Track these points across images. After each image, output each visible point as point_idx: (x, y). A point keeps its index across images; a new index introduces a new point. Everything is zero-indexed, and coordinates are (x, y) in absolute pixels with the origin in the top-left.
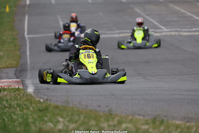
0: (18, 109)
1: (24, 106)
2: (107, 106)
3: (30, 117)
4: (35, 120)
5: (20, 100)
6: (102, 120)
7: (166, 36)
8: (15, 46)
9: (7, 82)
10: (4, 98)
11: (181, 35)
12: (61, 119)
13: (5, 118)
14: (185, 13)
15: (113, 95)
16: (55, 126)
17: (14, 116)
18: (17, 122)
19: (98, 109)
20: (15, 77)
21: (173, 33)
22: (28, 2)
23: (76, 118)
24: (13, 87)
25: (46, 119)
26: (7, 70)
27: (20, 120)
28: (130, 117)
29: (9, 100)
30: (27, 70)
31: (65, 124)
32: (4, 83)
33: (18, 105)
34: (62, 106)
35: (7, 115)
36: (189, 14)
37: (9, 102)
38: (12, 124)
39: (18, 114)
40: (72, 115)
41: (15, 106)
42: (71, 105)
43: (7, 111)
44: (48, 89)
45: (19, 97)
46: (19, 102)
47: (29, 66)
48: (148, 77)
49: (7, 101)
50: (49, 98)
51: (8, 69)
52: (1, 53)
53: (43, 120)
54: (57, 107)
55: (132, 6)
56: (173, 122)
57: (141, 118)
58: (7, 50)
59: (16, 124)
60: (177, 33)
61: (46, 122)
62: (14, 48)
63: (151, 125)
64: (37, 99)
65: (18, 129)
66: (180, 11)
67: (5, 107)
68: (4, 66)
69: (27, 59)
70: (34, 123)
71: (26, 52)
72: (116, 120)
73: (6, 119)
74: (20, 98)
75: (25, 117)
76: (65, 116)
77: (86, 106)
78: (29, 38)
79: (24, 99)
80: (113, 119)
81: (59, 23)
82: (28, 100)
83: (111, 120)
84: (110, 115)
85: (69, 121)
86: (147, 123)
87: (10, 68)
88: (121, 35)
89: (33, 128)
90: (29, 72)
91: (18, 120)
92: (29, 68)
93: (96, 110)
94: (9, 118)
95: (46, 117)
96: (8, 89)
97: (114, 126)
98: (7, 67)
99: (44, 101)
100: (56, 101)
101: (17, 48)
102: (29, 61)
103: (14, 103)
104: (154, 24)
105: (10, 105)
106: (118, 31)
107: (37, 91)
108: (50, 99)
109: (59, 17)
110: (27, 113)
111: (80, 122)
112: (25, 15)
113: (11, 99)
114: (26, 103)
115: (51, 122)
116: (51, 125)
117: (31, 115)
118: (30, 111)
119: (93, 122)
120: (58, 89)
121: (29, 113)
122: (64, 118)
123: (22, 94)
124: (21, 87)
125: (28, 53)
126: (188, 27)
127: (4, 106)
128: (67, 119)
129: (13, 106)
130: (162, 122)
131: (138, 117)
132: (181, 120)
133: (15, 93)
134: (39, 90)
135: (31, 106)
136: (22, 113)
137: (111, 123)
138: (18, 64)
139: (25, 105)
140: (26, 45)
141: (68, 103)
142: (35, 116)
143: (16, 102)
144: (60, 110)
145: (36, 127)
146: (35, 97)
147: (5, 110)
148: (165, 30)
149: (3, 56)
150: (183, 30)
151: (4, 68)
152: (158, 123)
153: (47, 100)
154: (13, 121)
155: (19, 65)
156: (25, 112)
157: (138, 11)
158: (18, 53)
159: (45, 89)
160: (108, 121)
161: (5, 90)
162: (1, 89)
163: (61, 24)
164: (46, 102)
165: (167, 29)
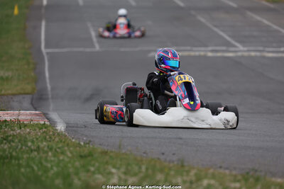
0: (50, 154)
1: (58, 150)
2: (174, 154)
3: (70, 165)
4: (77, 170)
5: (50, 141)
6: (172, 173)
7: (243, 56)
8: (28, 63)
9: (23, 115)
10: (27, 136)
11: (264, 57)
12: (114, 170)
14: (268, 26)
15: (181, 138)
17: (44, 163)
18: (52, 172)
19: (162, 157)
20: (33, 108)
21: (253, 54)
22: (45, 2)
23: (136, 169)
24: (36, 122)
25: (92, 169)
27: (55, 169)
28: (211, 171)
29: (35, 140)
30: (47, 98)
31: (120, 179)
33: (50, 148)
34: (112, 152)
35: (36, 161)
36: (275, 27)
39: (51, 161)
40: (128, 164)
41: (46, 149)
42: (124, 151)
43: (36, 157)
44: (85, 127)
46: (50, 143)
47: (50, 93)
49: (33, 142)
51: (24, 96)
53: (88, 171)
54: (105, 153)
55: (193, 12)
56: (273, 179)
57: (227, 172)
58: (17, 70)
59: (50, 175)
60: (258, 54)
61: (94, 173)
62: (26, 67)
63: (243, 182)
64: (73, 140)
67: (32, 150)
69: (46, 83)
70: (77, 174)
71: (44, 73)
72: (193, 173)
73: (36, 168)
74: (50, 138)
75: (61, 165)
76: (118, 166)
77: (144, 153)
78: (48, 53)
79: (57, 139)
80: (188, 172)
81: (90, 34)
82: (61, 141)
83: (185, 173)
84: (182, 167)
85: (125, 173)
86: (236, 181)
89: (76, 182)
90: (50, 101)
91: (52, 168)
92: (50, 96)
93: (159, 159)
94: (40, 165)
95: (93, 166)
96: (31, 125)
97: (191, 183)
98: (20, 94)
99: (85, 144)
100: (100, 145)
101: (32, 66)
102: (49, 86)
103: (43, 145)
104: (225, 39)
105: (38, 147)
107: (70, 128)
108: (93, 142)
109: (89, 25)
110: (63, 160)
111: (142, 175)
112: (40, 20)
113: (37, 139)
114: (60, 145)
115: (100, 173)
116: (99, 176)
117: (70, 162)
118: (68, 157)
119: (160, 177)
121: (66, 159)
122: (118, 169)
123: (51, 133)
124: (47, 123)
125: (47, 74)
126: (274, 45)
127: (30, 147)
128: (123, 170)
129: (43, 150)
130: (257, 180)
131: (220, 170)
133: (41, 131)
134: (73, 127)
136: (56, 159)
137: (185, 178)
138: (34, 89)
139: (59, 148)
140: (44, 63)
142: (77, 164)
145: (79, 179)
147: (32, 155)
148: (241, 48)
149: (12, 77)
150: (267, 49)
152: (251, 180)
154: (46, 170)
155: (36, 91)
156: (61, 158)
157: (203, 20)
158: (33, 74)
159: (81, 127)
160: (182, 175)
161: (25, 126)
162: (21, 125)
163: (93, 34)
164: (87, 145)
165: (244, 46)
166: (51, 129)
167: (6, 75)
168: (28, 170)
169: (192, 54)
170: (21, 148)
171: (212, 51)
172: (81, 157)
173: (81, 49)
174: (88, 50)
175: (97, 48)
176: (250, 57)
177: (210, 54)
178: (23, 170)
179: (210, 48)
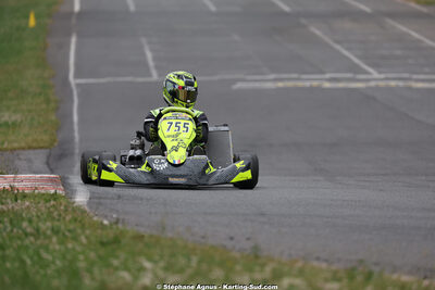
0: (54, 239)
1: (67, 233)
2: (248, 239)
3: (81, 257)
4: (92, 264)
5: (59, 220)
6: (238, 268)
7: (377, 88)
8: (48, 101)
9: (29, 180)
10: (24, 215)
11: (410, 88)
12: (148, 265)
13: (25, 257)
14: (419, 41)
15: (263, 214)
16: (136, 278)
17: (45, 255)
18: (53, 267)
19: (229, 244)
20: (48, 170)
21: (393, 83)
22: (77, 8)
23: (182, 261)
24: (43, 191)
25: (116, 262)
26: (31, 154)
27: (58, 262)
28: (299, 264)
29: (35, 219)
30: (72, 154)
31: (156, 275)
32: (25, 181)
33: (56, 231)
34: (151, 236)
35: (31, 251)
37: (34, 225)
38: (42, 272)
39: (55, 251)
40: (173, 255)
41: (49, 232)
42: (170, 235)
43: (31, 243)
44: (119, 197)
45: (55, 214)
46: (56, 223)
47: (77, 146)
48: (338, 178)
49: (30, 221)
50: (121, 217)
51: (31, 152)
52: (17, 117)
53: (109, 265)
54: (139, 237)
55: (303, 21)
56: (395, 276)
57: (324, 265)
58: (30, 111)
59: (49, 272)
60: (401, 84)
61: (117, 269)
62: (44, 106)
63: (345, 281)
64: (95, 219)
65: (55, 283)
66: (410, 35)
67: (26, 235)
68: (23, 145)
69: (72, 130)
70: (89, 271)
71: (71, 115)
72: (268, 269)
73: (29, 261)
74: (60, 215)
75: (69, 257)
76: (157, 258)
77: (203, 237)
78: (78, 85)
79: (68, 218)
80: (263, 266)
81: (144, 55)
82: (76, 220)
83: (257, 268)
84: (255, 258)
85: (166, 269)
86: (335, 278)
87: (35, 148)
88: (280, 84)
89: (87, 281)
91: (53, 262)
92: (77, 151)
93: (224, 247)
94: (36, 258)
95: (117, 257)
96: (34, 196)
98: (30, 148)
99: (111, 224)
100: (137, 225)
101: (53, 105)
102: (76, 135)
103: (45, 226)
104: (351, 61)
105: (38, 230)
106: (272, 76)
107: (96, 201)
108: (123, 220)
109: (144, 40)
110: (74, 249)
111: (189, 271)
112: (70, 35)
113: (38, 217)
114: (71, 227)
115: (127, 269)
116: (126, 275)
117: (83, 253)
118: (82, 244)
119: (218, 273)
120: (142, 199)
121: (79, 248)
122: (155, 262)
123: (62, 208)
124: (60, 192)
125: (75, 118)
126: (427, 70)
127: (23, 231)
128: (162, 264)
129: (44, 234)
130: (369, 276)
131: (315, 263)
132: (410, 273)
133: (48, 205)
134: (100, 198)
135: (83, 232)
136: (63, 248)
137: (258, 276)
138: (55, 141)
139: (69, 231)
140: (72, 101)
141: (164, 228)
142: (92, 255)
143: (49, 224)
144: (145, 244)
145: (93, 279)
146: (91, 214)
147: (27, 242)
148: (375, 75)
149: (22, 121)
150: (415, 76)
151: (23, 149)
152: (360, 278)
153: (117, 222)
154: (44, 265)
155: (56, 144)
156: (70, 246)
157: (318, 33)
158: (53, 118)
159: (113, 198)
160: (250, 270)
161: (25, 196)
162: (17, 196)
163: (149, 55)
164: (115, 226)
165: (380, 73)
166: (64, 202)
167: (13, 118)
168: (17, 264)
169: (300, 84)
170: (12, 231)
171: (331, 80)
172: (103, 244)
173: (129, 79)
174: (140, 80)
175: (155, 76)
176: (389, 89)
177: (327, 85)
178: (8, 265)
179: (328, 76)
